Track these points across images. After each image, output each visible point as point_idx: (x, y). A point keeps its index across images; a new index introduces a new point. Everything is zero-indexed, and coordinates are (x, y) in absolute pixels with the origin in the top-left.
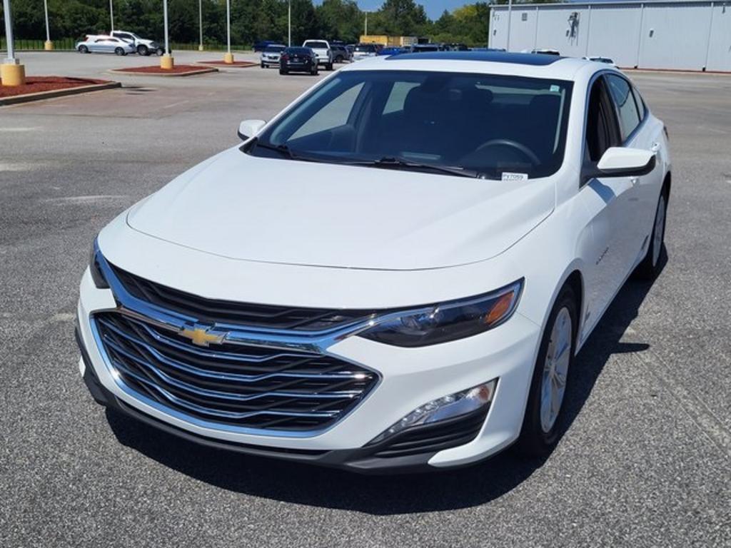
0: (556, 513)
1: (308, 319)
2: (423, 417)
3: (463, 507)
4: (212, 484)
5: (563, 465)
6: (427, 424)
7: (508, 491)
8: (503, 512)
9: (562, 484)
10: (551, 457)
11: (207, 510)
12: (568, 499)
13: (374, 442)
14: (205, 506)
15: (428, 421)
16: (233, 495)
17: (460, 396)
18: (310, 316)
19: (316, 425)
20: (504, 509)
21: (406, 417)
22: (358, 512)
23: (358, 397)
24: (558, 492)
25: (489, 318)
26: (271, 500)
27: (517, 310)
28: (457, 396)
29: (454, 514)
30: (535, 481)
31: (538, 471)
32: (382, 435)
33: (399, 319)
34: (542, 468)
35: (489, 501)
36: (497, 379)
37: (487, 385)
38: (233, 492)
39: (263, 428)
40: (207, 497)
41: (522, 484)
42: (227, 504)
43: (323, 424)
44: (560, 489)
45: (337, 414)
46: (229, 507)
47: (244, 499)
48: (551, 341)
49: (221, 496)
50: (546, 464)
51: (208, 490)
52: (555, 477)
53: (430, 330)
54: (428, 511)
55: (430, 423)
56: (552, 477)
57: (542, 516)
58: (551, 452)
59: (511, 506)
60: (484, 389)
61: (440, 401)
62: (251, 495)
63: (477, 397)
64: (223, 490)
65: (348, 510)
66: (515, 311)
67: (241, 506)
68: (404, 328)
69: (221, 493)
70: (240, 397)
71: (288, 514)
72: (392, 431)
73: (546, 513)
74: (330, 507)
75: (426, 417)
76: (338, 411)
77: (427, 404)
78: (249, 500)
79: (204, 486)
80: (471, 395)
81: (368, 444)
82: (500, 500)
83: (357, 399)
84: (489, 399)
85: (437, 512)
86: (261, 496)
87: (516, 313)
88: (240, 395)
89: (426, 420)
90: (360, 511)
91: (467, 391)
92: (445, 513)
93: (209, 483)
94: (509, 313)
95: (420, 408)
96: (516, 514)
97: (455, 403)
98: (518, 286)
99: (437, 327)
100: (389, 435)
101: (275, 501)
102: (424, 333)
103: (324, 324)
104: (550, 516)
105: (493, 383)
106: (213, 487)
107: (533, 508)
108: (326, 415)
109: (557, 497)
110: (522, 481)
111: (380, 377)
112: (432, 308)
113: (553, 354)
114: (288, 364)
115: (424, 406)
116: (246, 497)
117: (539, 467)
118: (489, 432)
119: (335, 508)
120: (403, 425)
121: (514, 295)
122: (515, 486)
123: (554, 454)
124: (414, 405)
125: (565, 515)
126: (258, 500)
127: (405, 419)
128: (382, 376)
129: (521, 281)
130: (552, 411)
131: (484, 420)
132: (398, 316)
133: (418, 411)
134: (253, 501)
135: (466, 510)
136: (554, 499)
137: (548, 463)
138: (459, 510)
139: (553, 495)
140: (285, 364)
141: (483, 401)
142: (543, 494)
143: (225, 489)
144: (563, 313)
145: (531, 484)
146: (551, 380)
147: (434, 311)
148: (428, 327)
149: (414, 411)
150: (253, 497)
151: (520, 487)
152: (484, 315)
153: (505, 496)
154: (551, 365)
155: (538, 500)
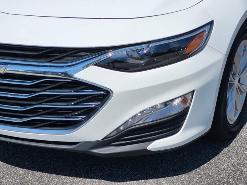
0: (235, 178)
1: (61, 55)
2: (143, 118)
3: (172, 176)
4: (9, 164)
5: (243, 145)
6: (145, 123)
7: (204, 164)
8: (199, 178)
9: (241, 158)
10: (235, 140)
11: (4, 181)
12: (244, 169)
13: (109, 136)
14: (3, 179)
15: (145, 122)
16: (21, 171)
17: (168, 103)
18: (63, 53)
19: (70, 125)
20: (200, 176)
21: (131, 118)
22: (103, 181)
23: (98, 106)
24: (238, 164)
25: (187, 50)
26: (46, 174)
27: (208, 44)
28: (166, 104)
29: (166, 180)
30: (223, 157)
31: (226, 149)
32: (116, 131)
33: (125, 53)
34: (228, 147)
35: (191, 171)
36: (193, 92)
37: (186, 96)
38: (21, 169)
39: (36, 128)
40: (5, 172)
41: (214, 159)
42: (17, 177)
43: (75, 125)
44: (239, 162)
45: (85, 118)
46: (19, 179)
47: (28, 173)
48: (234, 64)
49: (14, 172)
50: (231, 145)
51: (6, 168)
52: (236, 153)
53: (147, 59)
54: (150, 179)
55: (147, 123)
56: (234, 154)
57: (225, 180)
58: (235, 136)
59: (205, 174)
60: (185, 99)
61: (154, 108)
62: (34, 170)
63: (180, 104)
64: (15, 168)
65: (97, 179)
66: (206, 45)
67: (27, 178)
68: (129, 58)
69: (14, 169)
70: (19, 108)
71: (57, 183)
72: (122, 128)
73: (228, 178)
74: (85, 177)
75: (145, 118)
76: (85, 116)
77: (145, 110)
78: (32, 174)
79: (3, 165)
80: (176, 102)
81: (106, 138)
82: (198, 170)
83: (96, 108)
84: (188, 104)
85: (155, 179)
86: (40, 171)
87: (207, 46)
88: (19, 107)
89: (144, 121)
90: (104, 179)
91: (172, 100)
92: (161, 179)
93: (7, 163)
94: (202, 46)
95: (140, 113)
96: (208, 180)
97: (164, 109)
98: (209, 27)
99: (151, 57)
100: (120, 131)
101: (49, 174)
102: (142, 62)
103: (72, 58)
104: (231, 180)
105: (190, 94)
106: (9, 165)
107: (220, 175)
108: (77, 119)
109: (237, 167)
110: (214, 157)
111: (111, 93)
112: (147, 45)
113: (236, 73)
114: (50, 85)
115: (143, 111)
116: (30, 172)
117: (226, 147)
118: (188, 127)
119: (88, 178)
120: (129, 124)
121: (206, 33)
122: (209, 160)
123: (238, 137)
124: (136, 110)
125: (241, 180)
126: (38, 174)
127: (130, 120)
128: (112, 92)
129: (211, 23)
130: (236, 109)
131: (185, 119)
132: (124, 51)
133: (139, 114)
134: (35, 175)
135: (175, 178)
136: (235, 169)
137: (233, 144)
138: (170, 178)
139: (234, 166)
140: (48, 86)
141: (185, 106)
142: (227, 165)
143: (17, 167)
144: (243, 43)
145: (220, 158)
146: (235, 88)
147: (148, 47)
148: (146, 57)
149: (136, 115)
150: (34, 172)
151: (212, 161)
152: (183, 49)
153: (202, 167)
154: (234, 79)
155: (224, 169)
